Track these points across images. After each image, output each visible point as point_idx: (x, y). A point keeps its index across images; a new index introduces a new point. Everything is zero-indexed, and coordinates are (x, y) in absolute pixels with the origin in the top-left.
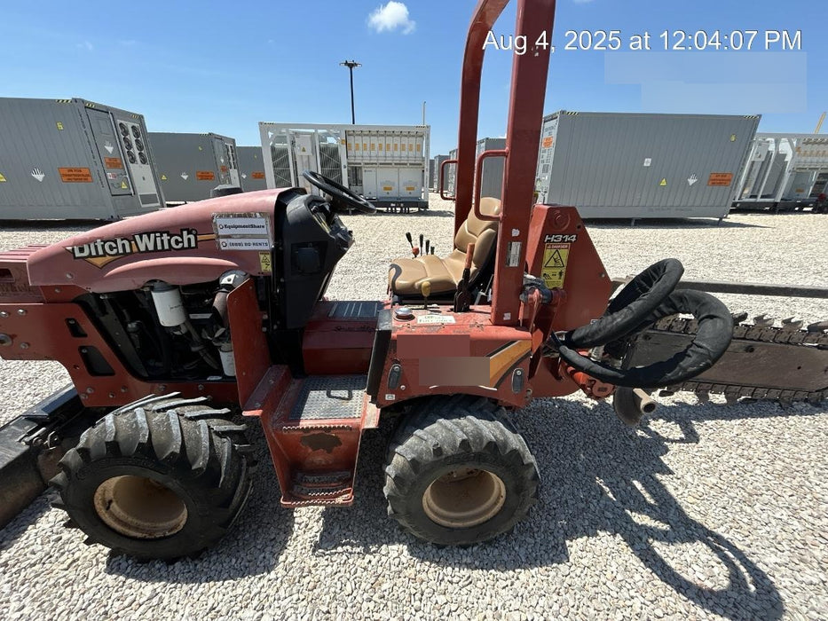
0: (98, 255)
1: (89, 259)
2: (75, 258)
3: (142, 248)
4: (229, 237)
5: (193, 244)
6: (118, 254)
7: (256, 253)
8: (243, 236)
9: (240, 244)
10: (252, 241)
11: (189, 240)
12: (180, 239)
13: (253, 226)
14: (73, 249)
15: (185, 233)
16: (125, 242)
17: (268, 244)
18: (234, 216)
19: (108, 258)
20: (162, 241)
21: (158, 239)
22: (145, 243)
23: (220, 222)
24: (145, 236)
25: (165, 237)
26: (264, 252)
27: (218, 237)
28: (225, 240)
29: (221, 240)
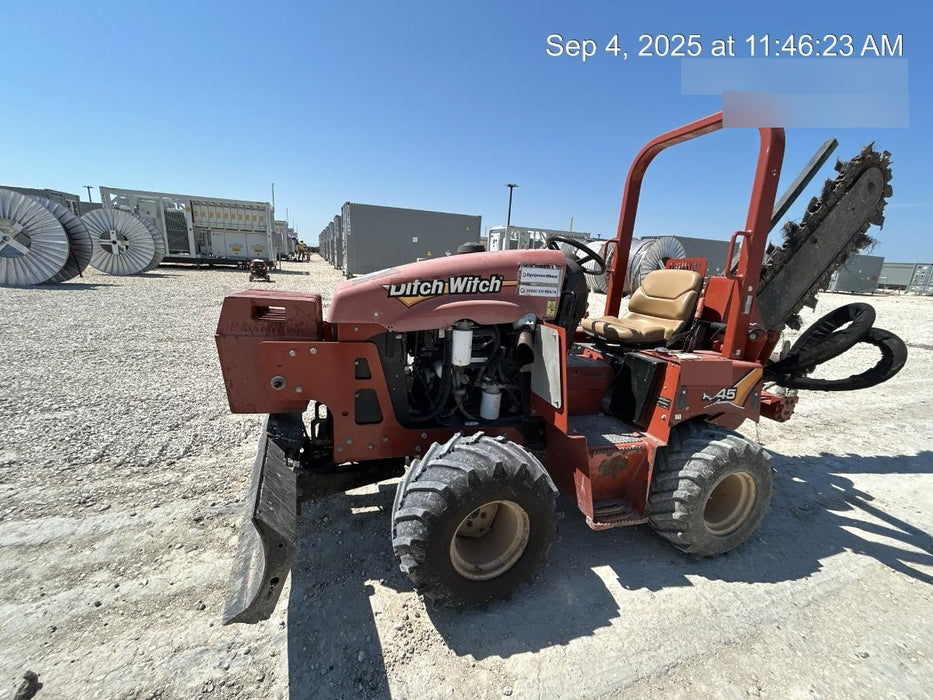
0: (411, 295)
1: (402, 298)
2: (389, 296)
3: (453, 290)
4: (528, 284)
5: (497, 289)
6: (430, 294)
7: (546, 299)
8: (539, 284)
9: (535, 291)
10: (545, 288)
11: (495, 284)
12: (488, 284)
13: (549, 276)
14: (390, 288)
15: (494, 278)
16: (441, 284)
17: (556, 293)
18: (537, 266)
19: (420, 297)
20: (472, 284)
21: (470, 282)
22: (457, 285)
23: (525, 270)
24: (459, 279)
25: (476, 280)
26: (552, 299)
27: (520, 283)
28: (524, 286)
29: (521, 287)
